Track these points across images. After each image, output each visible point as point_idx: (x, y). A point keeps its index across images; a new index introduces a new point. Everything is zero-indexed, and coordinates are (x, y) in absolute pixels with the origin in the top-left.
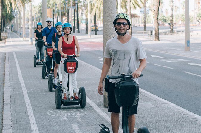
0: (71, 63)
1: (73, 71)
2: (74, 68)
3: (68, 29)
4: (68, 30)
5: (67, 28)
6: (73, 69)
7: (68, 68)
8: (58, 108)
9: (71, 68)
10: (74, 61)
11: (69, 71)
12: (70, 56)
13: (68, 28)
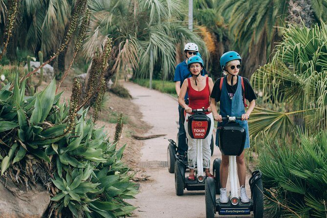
0: (200, 123)
1: (203, 135)
2: (203, 131)
3: (197, 66)
4: (196, 68)
5: (194, 64)
6: (202, 133)
7: (195, 130)
8: (180, 193)
9: (199, 131)
10: (205, 118)
11: (196, 134)
12: (198, 110)
13: (197, 64)
